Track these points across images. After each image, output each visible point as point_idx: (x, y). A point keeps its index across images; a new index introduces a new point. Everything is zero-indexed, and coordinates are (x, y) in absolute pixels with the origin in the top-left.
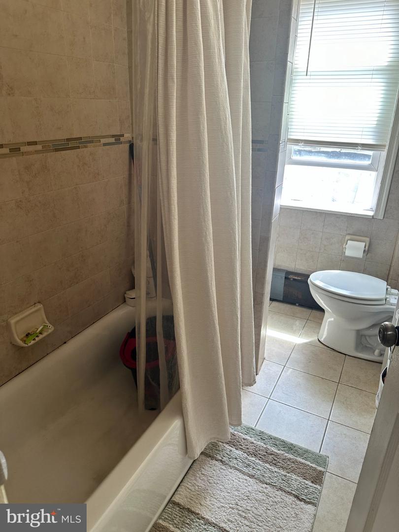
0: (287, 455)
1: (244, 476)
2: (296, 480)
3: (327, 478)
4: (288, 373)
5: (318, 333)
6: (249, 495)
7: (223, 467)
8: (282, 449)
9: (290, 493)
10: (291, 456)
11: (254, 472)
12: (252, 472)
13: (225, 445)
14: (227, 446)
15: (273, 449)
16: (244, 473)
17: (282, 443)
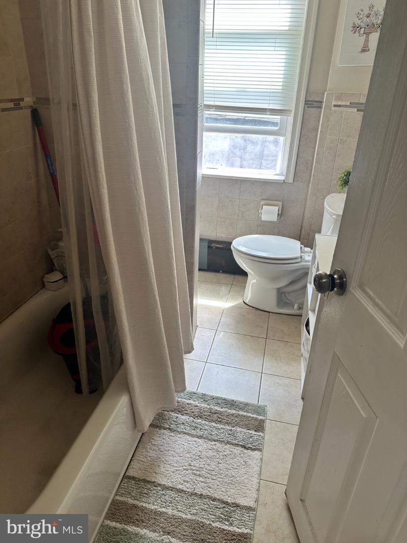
0: (230, 411)
1: (193, 439)
2: (241, 432)
3: (268, 425)
4: (220, 337)
5: (243, 296)
6: (200, 454)
7: (172, 434)
8: (225, 406)
9: (237, 445)
10: (234, 412)
11: (203, 433)
12: (200, 433)
13: (170, 413)
14: (172, 414)
15: (216, 408)
16: (193, 436)
17: (223, 401)
